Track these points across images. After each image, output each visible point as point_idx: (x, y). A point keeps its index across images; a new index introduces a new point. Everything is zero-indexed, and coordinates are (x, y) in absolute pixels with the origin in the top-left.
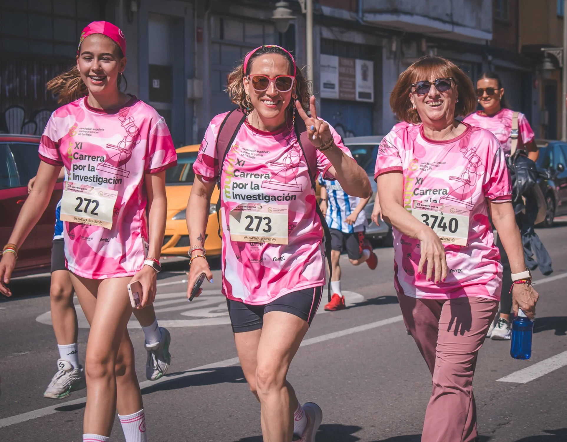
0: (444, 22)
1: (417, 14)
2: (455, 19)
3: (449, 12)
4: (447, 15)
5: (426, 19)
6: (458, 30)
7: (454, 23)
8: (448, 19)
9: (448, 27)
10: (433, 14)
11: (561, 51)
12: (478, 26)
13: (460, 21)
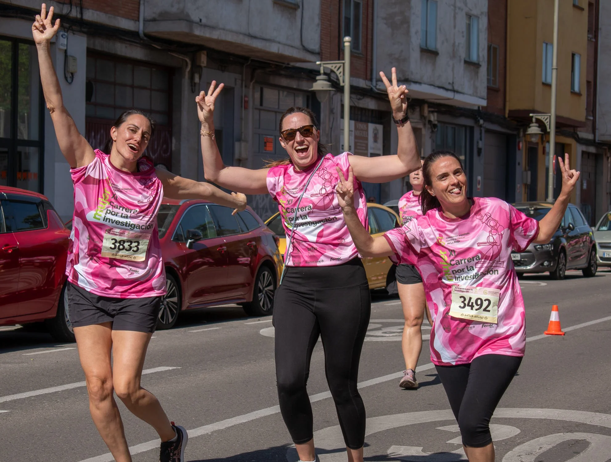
0: (447, 90)
1: (425, 84)
2: (456, 88)
3: (451, 82)
4: (449, 83)
5: (432, 87)
6: (458, 97)
7: (454, 91)
8: (450, 87)
9: (450, 95)
10: (437, 83)
11: (549, 117)
12: (475, 94)
13: (460, 90)
